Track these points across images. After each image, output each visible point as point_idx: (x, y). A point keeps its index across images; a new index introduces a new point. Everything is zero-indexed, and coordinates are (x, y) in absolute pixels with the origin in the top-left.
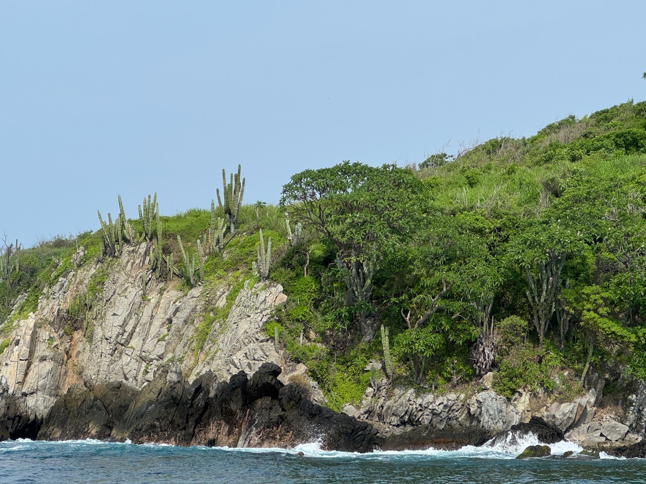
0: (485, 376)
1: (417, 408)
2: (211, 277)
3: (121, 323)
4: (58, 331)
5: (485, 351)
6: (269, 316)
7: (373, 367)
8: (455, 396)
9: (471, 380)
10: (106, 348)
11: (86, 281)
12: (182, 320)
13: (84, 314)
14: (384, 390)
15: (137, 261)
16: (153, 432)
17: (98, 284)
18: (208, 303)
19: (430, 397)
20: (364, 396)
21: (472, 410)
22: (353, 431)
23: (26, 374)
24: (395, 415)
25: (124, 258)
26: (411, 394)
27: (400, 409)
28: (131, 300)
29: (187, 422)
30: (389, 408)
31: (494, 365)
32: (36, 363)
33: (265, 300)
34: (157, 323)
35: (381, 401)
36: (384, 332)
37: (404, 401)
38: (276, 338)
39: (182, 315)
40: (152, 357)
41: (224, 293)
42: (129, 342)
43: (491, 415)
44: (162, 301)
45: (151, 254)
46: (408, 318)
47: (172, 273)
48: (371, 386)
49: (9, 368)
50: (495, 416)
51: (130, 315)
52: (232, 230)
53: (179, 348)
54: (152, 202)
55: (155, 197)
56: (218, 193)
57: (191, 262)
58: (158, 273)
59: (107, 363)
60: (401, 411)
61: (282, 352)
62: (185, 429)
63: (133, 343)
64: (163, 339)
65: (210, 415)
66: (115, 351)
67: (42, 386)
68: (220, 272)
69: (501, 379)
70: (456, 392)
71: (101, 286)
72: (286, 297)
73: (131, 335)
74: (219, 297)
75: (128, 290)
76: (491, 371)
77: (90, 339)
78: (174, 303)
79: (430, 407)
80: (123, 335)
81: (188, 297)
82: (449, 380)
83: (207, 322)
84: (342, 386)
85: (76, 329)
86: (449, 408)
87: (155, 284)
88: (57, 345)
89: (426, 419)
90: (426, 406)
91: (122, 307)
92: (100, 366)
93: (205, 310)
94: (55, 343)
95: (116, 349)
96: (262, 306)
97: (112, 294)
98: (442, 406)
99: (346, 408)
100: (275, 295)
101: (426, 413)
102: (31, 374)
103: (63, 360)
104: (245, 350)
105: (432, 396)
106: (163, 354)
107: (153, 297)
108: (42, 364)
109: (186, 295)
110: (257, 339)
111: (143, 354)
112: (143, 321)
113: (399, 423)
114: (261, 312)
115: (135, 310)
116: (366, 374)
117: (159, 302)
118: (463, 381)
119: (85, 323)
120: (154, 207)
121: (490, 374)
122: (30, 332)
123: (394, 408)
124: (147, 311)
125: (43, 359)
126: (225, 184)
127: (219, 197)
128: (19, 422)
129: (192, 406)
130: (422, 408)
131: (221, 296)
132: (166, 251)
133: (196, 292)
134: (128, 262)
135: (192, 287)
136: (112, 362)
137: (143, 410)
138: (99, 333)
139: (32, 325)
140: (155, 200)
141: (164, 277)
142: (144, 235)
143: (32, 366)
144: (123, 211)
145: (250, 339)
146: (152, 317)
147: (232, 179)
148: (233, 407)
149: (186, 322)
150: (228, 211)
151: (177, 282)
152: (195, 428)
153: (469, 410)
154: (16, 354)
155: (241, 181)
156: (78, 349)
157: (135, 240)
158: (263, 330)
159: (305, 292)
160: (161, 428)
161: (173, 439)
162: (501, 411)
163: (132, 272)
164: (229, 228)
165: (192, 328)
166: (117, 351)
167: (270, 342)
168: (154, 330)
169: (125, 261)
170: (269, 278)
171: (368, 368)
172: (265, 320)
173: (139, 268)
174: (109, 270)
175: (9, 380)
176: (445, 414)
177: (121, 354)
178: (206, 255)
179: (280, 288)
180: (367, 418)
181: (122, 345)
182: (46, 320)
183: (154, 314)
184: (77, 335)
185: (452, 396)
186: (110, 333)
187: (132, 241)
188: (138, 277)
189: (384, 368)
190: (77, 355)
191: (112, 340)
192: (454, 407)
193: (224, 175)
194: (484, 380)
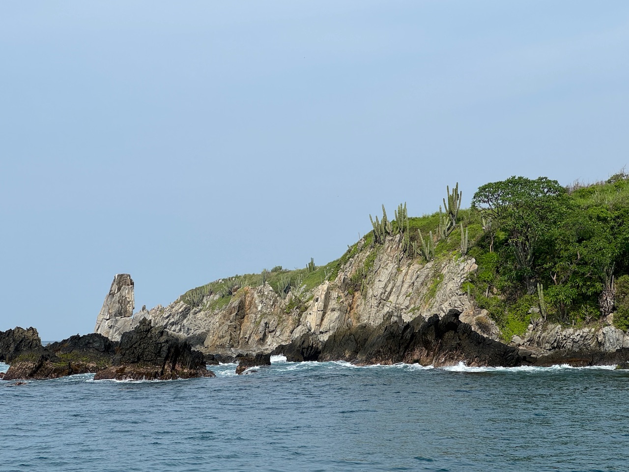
0: (608, 316)
1: (562, 338)
2: (439, 255)
3: (383, 286)
4: (344, 292)
5: (608, 299)
6: (465, 279)
7: (533, 311)
8: (588, 329)
9: (599, 318)
10: (374, 302)
11: (364, 260)
12: (420, 283)
13: (361, 281)
14: (541, 326)
15: (394, 247)
16: (379, 355)
17: (370, 262)
18: (436, 271)
19: (571, 330)
20: (527, 330)
21: (599, 339)
22: (505, 353)
23: (322, 320)
24: (548, 343)
25: (386, 245)
26: (559, 328)
27: (551, 339)
28: (390, 271)
29: (399, 348)
30: (544, 338)
31: (614, 309)
32: (329, 313)
33: (464, 268)
34: (406, 285)
35: (539, 333)
36: (540, 287)
37: (554, 333)
38: (468, 293)
39: (420, 280)
40: (402, 307)
41: (447, 265)
42: (389, 298)
43: (611, 342)
44: (410, 271)
45: (403, 241)
46: (555, 278)
47: (416, 253)
48: (532, 324)
49: (312, 316)
50: (614, 343)
51: (389, 281)
52: (454, 224)
53: (418, 301)
54: (403, 208)
55: (405, 205)
56: (444, 201)
57: (427, 246)
58: (407, 254)
59: (375, 312)
60: (552, 340)
61: (472, 302)
62: (398, 353)
63: (391, 298)
64: (409, 296)
65: (415, 343)
66: (379, 304)
67: (332, 327)
68: (444, 252)
69: (619, 318)
70: (588, 327)
71: (372, 263)
72: (477, 266)
73: (390, 293)
74: (443, 268)
75: (389, 265)
76: (611, 312)
77: (365, 296)
78: (417, 272)
79: (571, 337)
80: (385, 293)
81: (425, 268)
82: (584, 319)
83: (435, 284)
84: (512, 323)
85: (356, 290)
86: (584, 338)
87: (406, 261)
88: (343, 301)
89: (569, 345)
90: (568, 336)
91: (384, 276)
92: (370, 314)
93: (434, 276)
94: (341, 300)
95: (380, 303)
96: (462, 272)
97: (378, 267)
98: (579, 337)
99: (514, 338)
100: (470, 265)
101: (568, 341)
102: (325, 320)
103: (347, 311)
104: (449, 301)
105: (573, 330)
106: (408, 306)
107: (404, 269)
108: (333, 313)
109: (424, 267)
110: (457, 294)
111: (397, 305)
112: (397, 284)
113: (551, 348)
114: (461, 276)
115: (392, 278)
116: (529, 315)
117: (407, 272)
118: (593, 320)
119: (362, 287)
120: (404, 211)
121: (611, 314)
122: (325, 293)
123: (547, 338)
124: (400, 278)
125: (333, 310)
126: (448, 195)
127: (445, 204)
128: (311, 350)
129: (402, 338)
130: (566, 338)
131: (444, 267)
132: (412, 239)
133: (429, 265)
134: (388, 247)
135: (428, 261)
136: (378, 311)
137: (375, 341)
138: (370, 293)
139: (326, 289)
140: (405, 207)
141: (411, 256)
142: (399, 229)
143: (326, 315)
144: (385, 214)
145: (452, 293)
146: (403, 282)
147: (453, 192)
148: (429, 338)
149: (422, 284)
150: (451, 212)
151: (419, 259)
152: (405, 352)
153: (597, 338)
154: (316, 307)
155: (459, 193)
156: (358, 303)
157: (393, 233)
158: (461, 288)
159: (490, 263)
160: (383, 352)
161: (390, 360)
162: (618, 340)
163: (391, 253)
164: (452, 224)
165: (426, 288)
166: (381, 304)
167: (465, 295)
168: (404, 290)
169: (386, 247)
170: (468, 253)
171: (530, 312)
172: (462, 281)
173: (395, 251)
174: (377, 253)
175: (312, 324)
176: (582, 342)
177: (383, 306)
178: (438, 241)
179: (474, 260)
180: (529, 345)
181: (384, 300)
182: (337, 285)
183: (404, 280)
184: (357, 294)
185: (586, 330)
186: (376, 293)
187: (391, 234)
188: (395, 256)
189: (540, 311)
190: (357, 308)
191: (378, 297)
192: (587, 337)
193: (448, 189)
194: (607, 319)
